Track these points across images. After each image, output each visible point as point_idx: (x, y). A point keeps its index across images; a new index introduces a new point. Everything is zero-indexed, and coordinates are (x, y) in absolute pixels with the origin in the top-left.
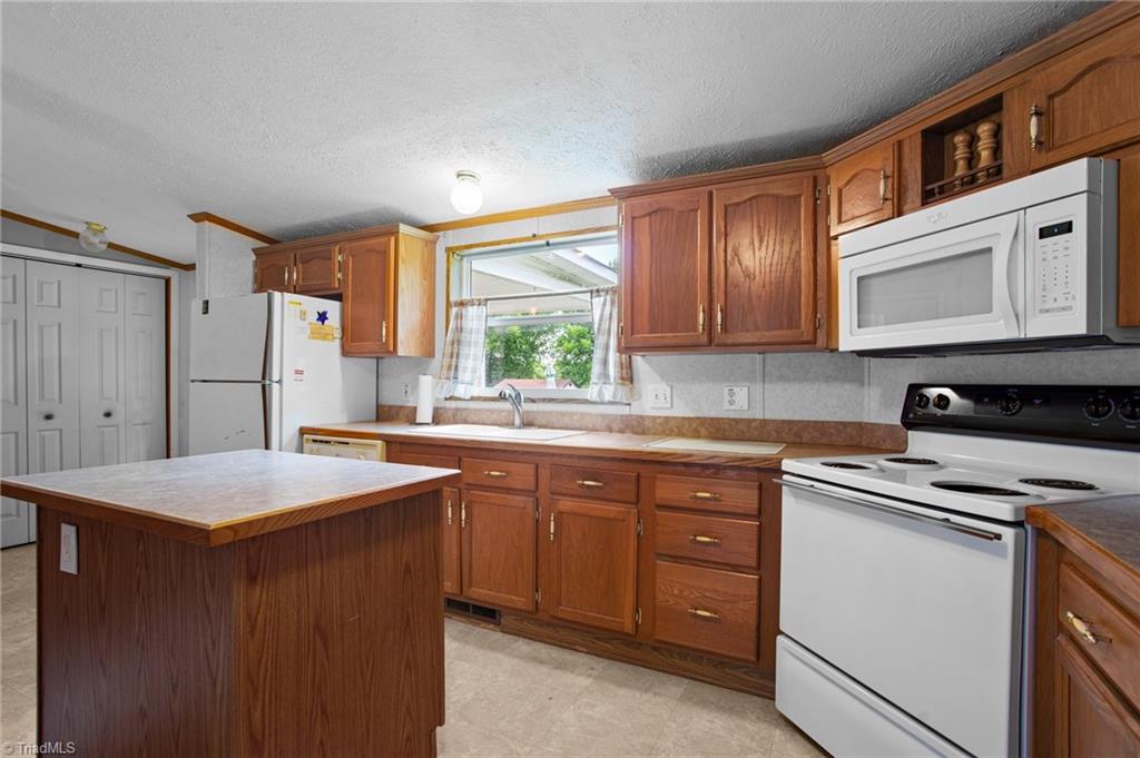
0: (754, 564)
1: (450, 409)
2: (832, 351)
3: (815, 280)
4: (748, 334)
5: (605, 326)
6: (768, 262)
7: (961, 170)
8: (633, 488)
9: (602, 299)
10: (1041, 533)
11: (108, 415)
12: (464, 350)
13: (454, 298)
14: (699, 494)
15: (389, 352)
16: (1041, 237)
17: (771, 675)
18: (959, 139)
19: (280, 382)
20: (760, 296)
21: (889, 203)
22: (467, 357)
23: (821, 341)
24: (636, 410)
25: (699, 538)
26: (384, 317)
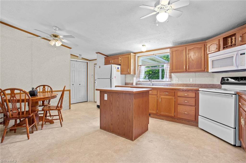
0: (195, 105)
1: (139, 83)
2: (208, 72)
3: (205, 61)
4: (193, 70)
5: (167, 69)
6: (196, 58)
7: (230, 44)
8: (174, 94)
9: (166, 64)
10: (239, 96)
11: (80, 85)
12: (141, 73)
13: (139, 65)
14: (185, 94)
15: (129, 74)
16: (241, 55)
17: (198, 123)
18: (230, 39)
19: (113, 78)
20: (195, 64)
21: (217, 49)
22: (142, 74)
23: (206, 71)
24: (172, 82)
25: (185, 101)
26: (128, 68)
